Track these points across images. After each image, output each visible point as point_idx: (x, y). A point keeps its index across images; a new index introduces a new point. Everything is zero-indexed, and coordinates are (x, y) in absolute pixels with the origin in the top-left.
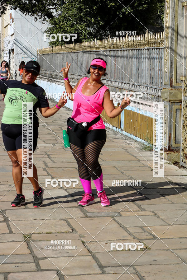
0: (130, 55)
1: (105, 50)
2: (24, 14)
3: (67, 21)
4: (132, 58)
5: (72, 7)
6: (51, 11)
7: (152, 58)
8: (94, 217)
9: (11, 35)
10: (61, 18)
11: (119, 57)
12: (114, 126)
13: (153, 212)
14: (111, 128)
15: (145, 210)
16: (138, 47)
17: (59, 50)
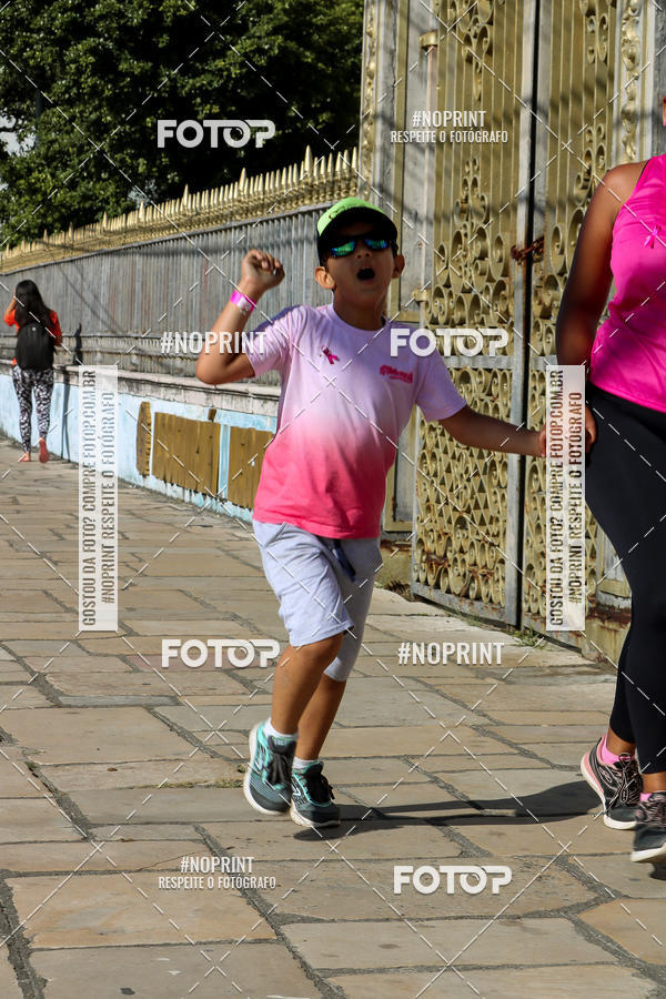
6: (1, 136)
10: (36, 159)
16: (279, 212)
17: (21, 258)
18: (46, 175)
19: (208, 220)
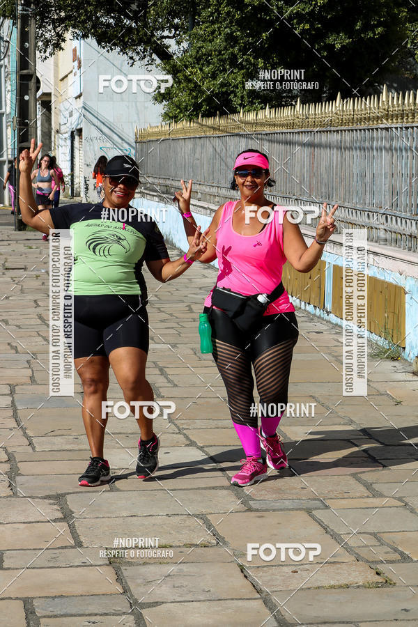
0: (345, 142)
1: (289, 130)
2: (106, 49)
3: (203, 65)
4: (351, 148)
5: (213, 32)
6: (166, 41)
7: (396, 150)
8: (267, 510)
9: (76, 98)
10: (190, 60)
11: (320, 146)
12: (309, 304)
13: (400, 499)
14: (303, 307)
15: (382, 496)
16: (364, 125)
17: (183, 130)
19: (315, 124)
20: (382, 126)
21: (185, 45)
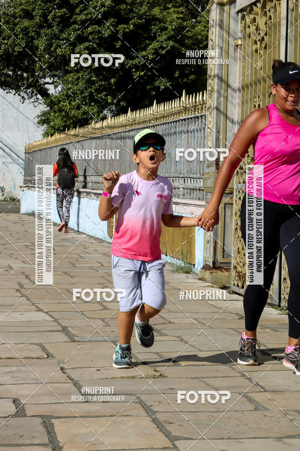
2: (6, 91)
3: (71, 100)
5: (78, 79)
6: (46, 86)
10: (62, 96)
16: (171, 119)
17: (56, 140)
18: (67, 103)
19: (139, 123)
20: (182, 118)
21: (59, 88)
